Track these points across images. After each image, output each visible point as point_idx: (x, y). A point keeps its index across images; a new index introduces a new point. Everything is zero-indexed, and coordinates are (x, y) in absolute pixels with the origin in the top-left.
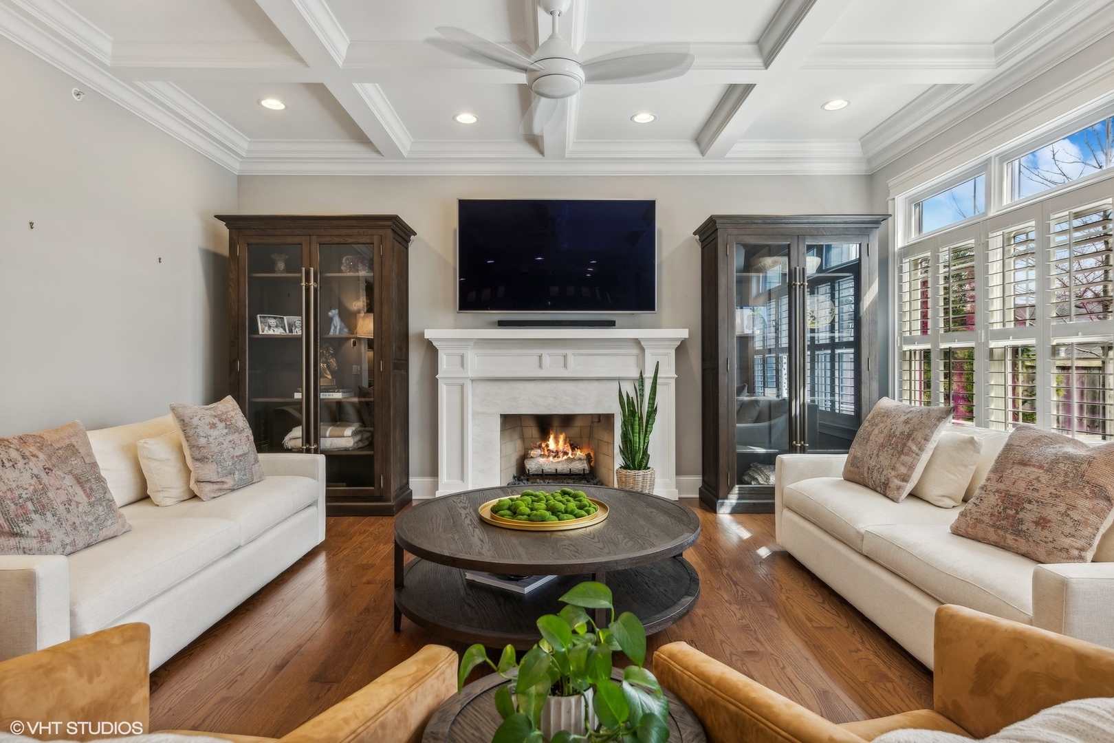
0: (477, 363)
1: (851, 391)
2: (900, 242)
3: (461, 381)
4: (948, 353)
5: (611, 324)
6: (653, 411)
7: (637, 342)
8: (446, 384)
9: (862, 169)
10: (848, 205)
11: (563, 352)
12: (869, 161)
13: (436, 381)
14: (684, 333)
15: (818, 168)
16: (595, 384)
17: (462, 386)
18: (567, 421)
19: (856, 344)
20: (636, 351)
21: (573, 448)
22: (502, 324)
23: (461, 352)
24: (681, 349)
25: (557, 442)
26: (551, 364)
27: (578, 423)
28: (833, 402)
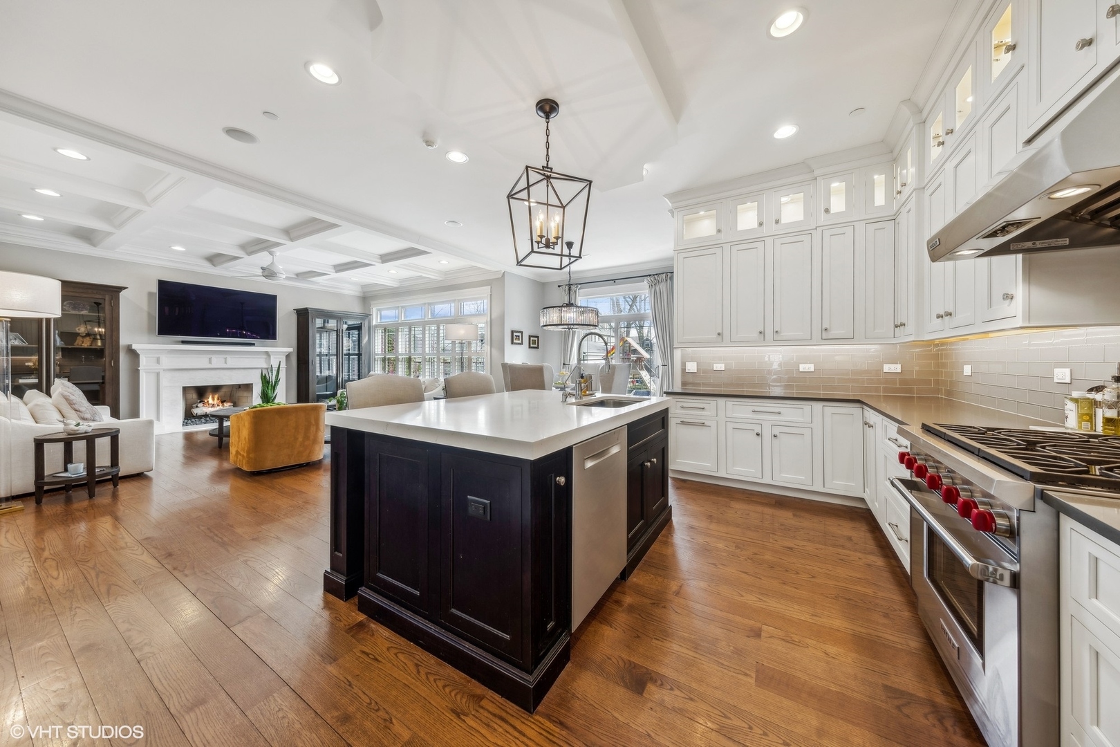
0: (167, 362)
1: (356, 369)
2: (374, 323)
3: (158, 371)
4: (389, 359)
5: (254, 344)
6: (277, 381)
7: (267, 353)
8: (146, 372)
9: (361, 295)
10: (356, 308)
11: (225, 356)
12: (364, 293)
13: (138, 371)
14: (291, 350)
15: (346, 292)
16: (243, 370)
17: (158, 374)
18: (216, 389)
19: (359, 355)
20: (265, 357)
21: (223, 402)
22: (184, 342)
23: (158, 356)
24: (288, 356)
25: (213, 399)
26: (217, 362)
27: (224, 390)
28: (349, 375)
